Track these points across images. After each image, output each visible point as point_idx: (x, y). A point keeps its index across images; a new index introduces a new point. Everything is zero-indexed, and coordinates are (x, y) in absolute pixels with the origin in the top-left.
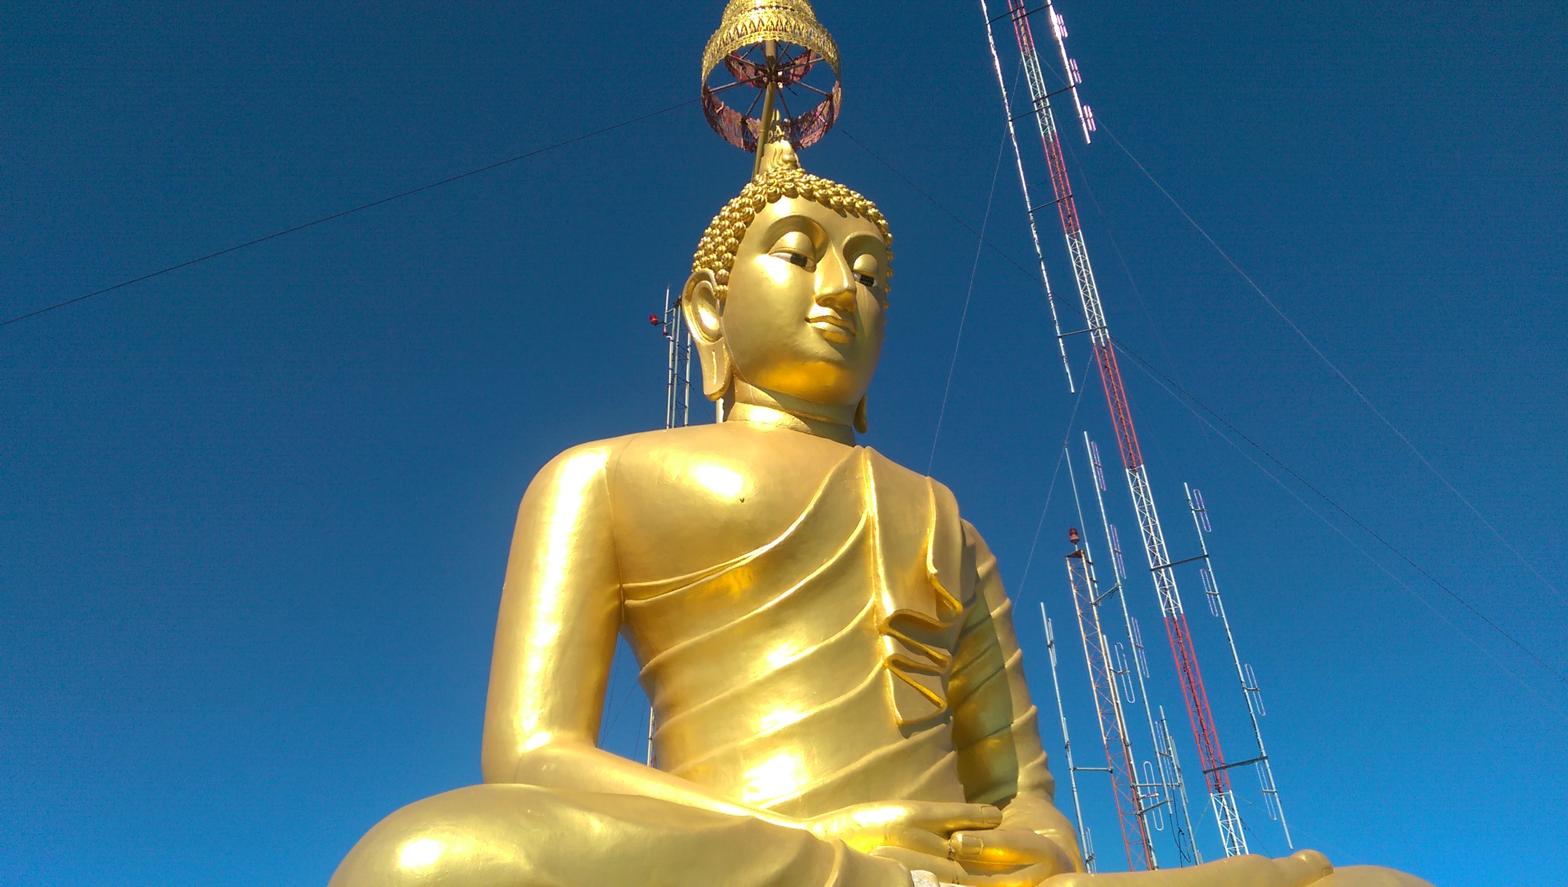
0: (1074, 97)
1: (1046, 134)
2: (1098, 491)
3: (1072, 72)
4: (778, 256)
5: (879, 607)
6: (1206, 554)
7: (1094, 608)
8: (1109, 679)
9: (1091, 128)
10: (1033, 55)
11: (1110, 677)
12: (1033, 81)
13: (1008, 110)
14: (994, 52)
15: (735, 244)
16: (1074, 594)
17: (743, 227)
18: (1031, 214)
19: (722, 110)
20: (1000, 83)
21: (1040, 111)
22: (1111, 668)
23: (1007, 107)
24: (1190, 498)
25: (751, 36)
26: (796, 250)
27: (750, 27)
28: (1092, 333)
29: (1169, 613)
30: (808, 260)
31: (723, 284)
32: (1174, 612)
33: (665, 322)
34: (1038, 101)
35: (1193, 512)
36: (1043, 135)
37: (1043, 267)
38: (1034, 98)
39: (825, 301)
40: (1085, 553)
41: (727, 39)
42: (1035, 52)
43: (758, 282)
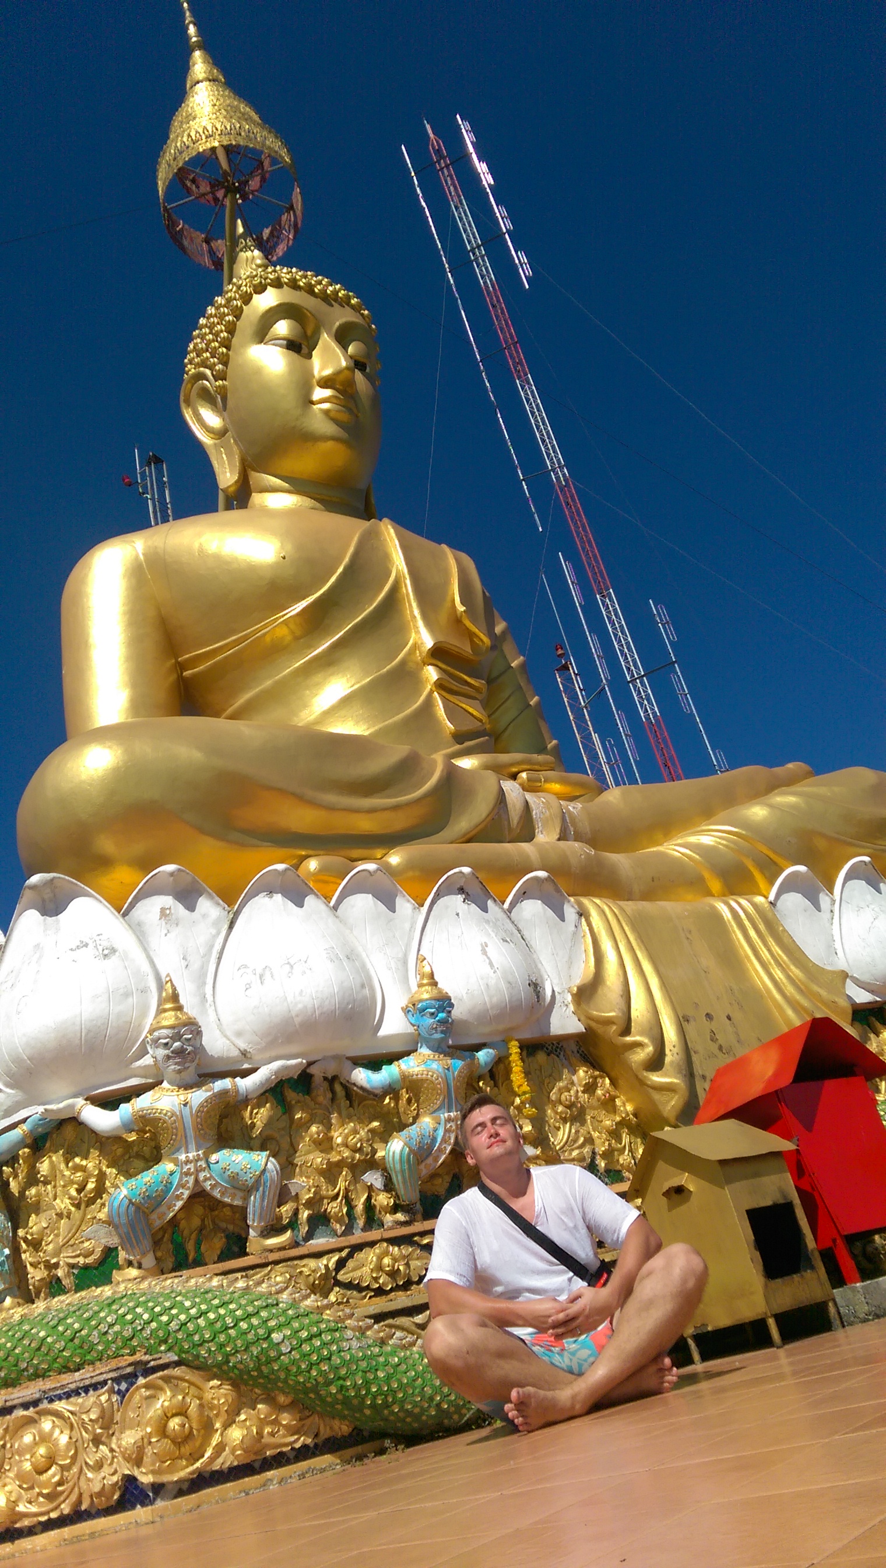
0: (507, 242)
1: (485, 283)
2: (577, 604)
3: (502, 218)
4: (274, 344)
5: (420, 642)
6: (674, 660)
7: (585, 711)
8: (605, 769)
9: (527, 274)
10: (462, 204)
11: (606, 768)
12: (465, 231)
13: (445, 262)
14: (423, 204)
15: (228, 337)
16: (566, 702)
17: (233, 320)
18: (481, 364)
19: (182, 228)
20: (433, 234)
21: (476, 260)
22: (605, 760)
23: (444, 259)
24: (655, 613)
25: (207, 141)
26: (290, 337)
27: (204, 133)
28: (552, 473)
29: (647, 717)
30: (303, 346)
31: (222, 380)
32: (651, 716)
33: (139, 481)
34: (473, 250)
35: (660, 625)
36: (482, 284)
37: (499, 415)
38: (469, 248)
39: (325, 383)
40: (571, 664)
41: (181, 147)
42: (464, 201)
43: (258, 371)
